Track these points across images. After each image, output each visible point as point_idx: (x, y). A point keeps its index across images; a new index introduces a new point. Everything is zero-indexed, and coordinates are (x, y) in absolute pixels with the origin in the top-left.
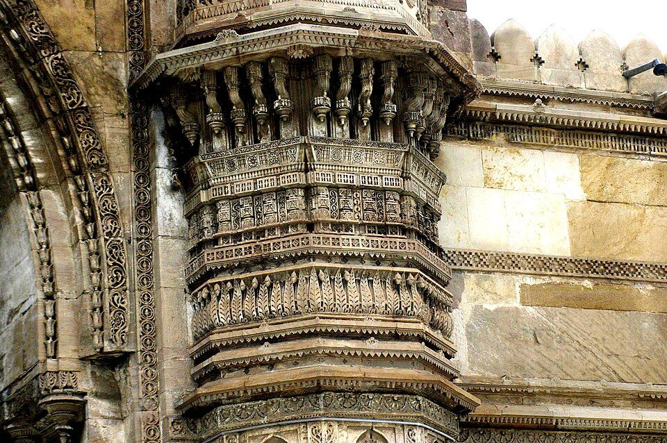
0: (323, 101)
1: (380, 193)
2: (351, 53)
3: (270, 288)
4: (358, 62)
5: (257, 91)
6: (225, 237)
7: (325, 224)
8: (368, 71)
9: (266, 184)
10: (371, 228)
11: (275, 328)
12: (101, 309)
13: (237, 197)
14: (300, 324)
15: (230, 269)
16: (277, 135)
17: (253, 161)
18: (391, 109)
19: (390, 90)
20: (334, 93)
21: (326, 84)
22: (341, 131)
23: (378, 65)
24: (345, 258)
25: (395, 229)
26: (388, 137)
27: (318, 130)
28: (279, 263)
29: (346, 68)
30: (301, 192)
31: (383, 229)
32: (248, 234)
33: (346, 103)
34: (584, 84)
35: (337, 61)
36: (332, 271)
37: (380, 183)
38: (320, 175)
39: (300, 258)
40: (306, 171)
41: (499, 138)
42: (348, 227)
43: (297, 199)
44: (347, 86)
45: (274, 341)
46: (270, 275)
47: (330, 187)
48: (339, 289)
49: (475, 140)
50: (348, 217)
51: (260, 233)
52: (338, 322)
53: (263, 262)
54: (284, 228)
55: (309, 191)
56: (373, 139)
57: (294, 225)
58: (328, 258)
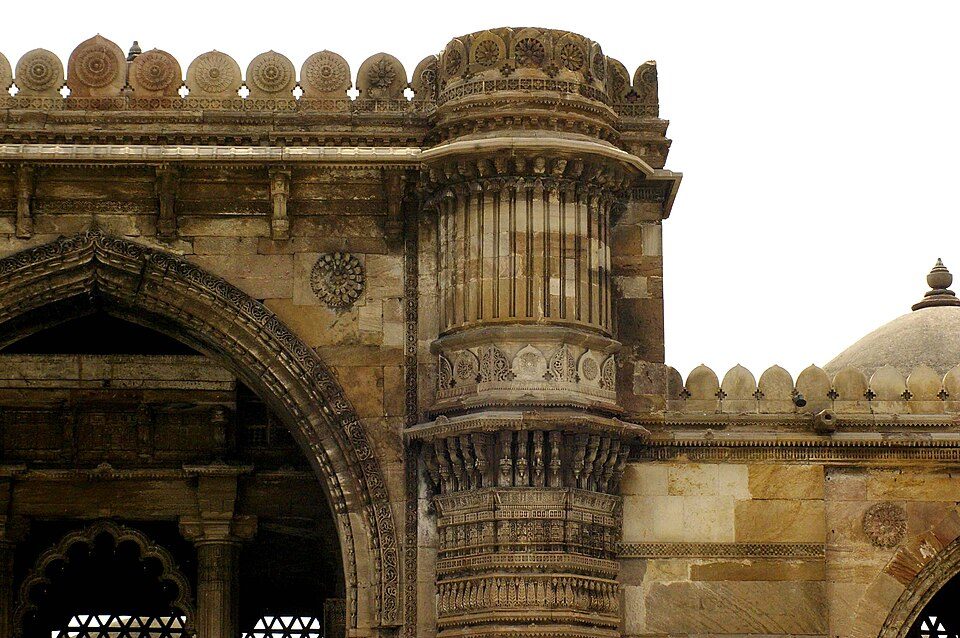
0: (506, 463)
1: (547, 523)
2: (525, 427)
3: (471, 588)
4: (531, 434)
5: (466, 455)
6: (449, 552)
7: (505, 547)
8: (538, 439)
9: (471, 518)
10: (539, 548)
11: (472, 617)
12: (381, 597)
13: (457, 525)
14: (484, 615)
15: (451, 574)
16: (479, 486)
17: (465, 501)
18: (556, 464)
19: (556, 450)
20: (514, 457)
21: (507, 450)
22: (522, 479)
23: (546, 434)
24: (519, 570)
25: (556, 547)
26: (556, 482)
27: (504, 481)
28: (477, 572)
29: (523, 439)
30: (491, 524)
31: (548, 548)
32: (461, 551)
33: (523, 461)
34: (757, 410)
35: (515, 434)
36: (508, 579)
37: (548, 515)
38: (504, 513)
39: (489, 569)
40: (496, 509)
41: (684, 457)
42: (522, 548)
43: (489, 529)
44: (523, 450)
45: (471, 625)
46: (471, 581)
47: (509, 520)
48: (512, 591)
49: (663, 460)
50: (522, 541)
51: (468, 551)
52: (508, 614)
53: (469, 571)
54: (481, 548)
55: (497, 524)
56: (546, 485)
57: (486, 547)
58: (506, 570)
